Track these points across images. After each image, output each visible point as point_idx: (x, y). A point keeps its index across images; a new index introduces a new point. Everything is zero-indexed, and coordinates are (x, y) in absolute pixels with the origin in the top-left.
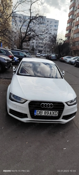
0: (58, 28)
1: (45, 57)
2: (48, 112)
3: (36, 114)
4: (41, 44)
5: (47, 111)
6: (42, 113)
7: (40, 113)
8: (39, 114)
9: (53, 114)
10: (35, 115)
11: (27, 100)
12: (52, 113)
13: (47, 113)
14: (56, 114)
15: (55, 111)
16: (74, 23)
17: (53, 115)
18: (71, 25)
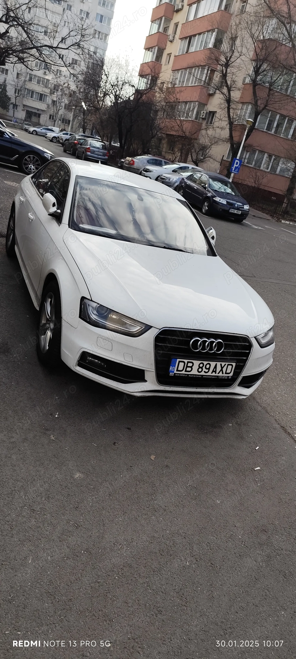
0: (110, 29)
1: (58, 142)
2: (208, 366)
3: (175, 372)
4: (38, 82)
5: (205, 363)
6: (191, 367)
7: (187, 367)
8: (183, 372)
9: (222, 370)
10: (171, 374)
11: (148, 327)
12: (219, 368)
13: (204, 369)
14: (228, 371)
15: (227, 363)
16: (176, 25)
17: (221, 374)
18: (166, 29)
